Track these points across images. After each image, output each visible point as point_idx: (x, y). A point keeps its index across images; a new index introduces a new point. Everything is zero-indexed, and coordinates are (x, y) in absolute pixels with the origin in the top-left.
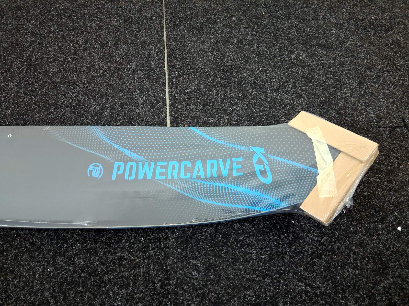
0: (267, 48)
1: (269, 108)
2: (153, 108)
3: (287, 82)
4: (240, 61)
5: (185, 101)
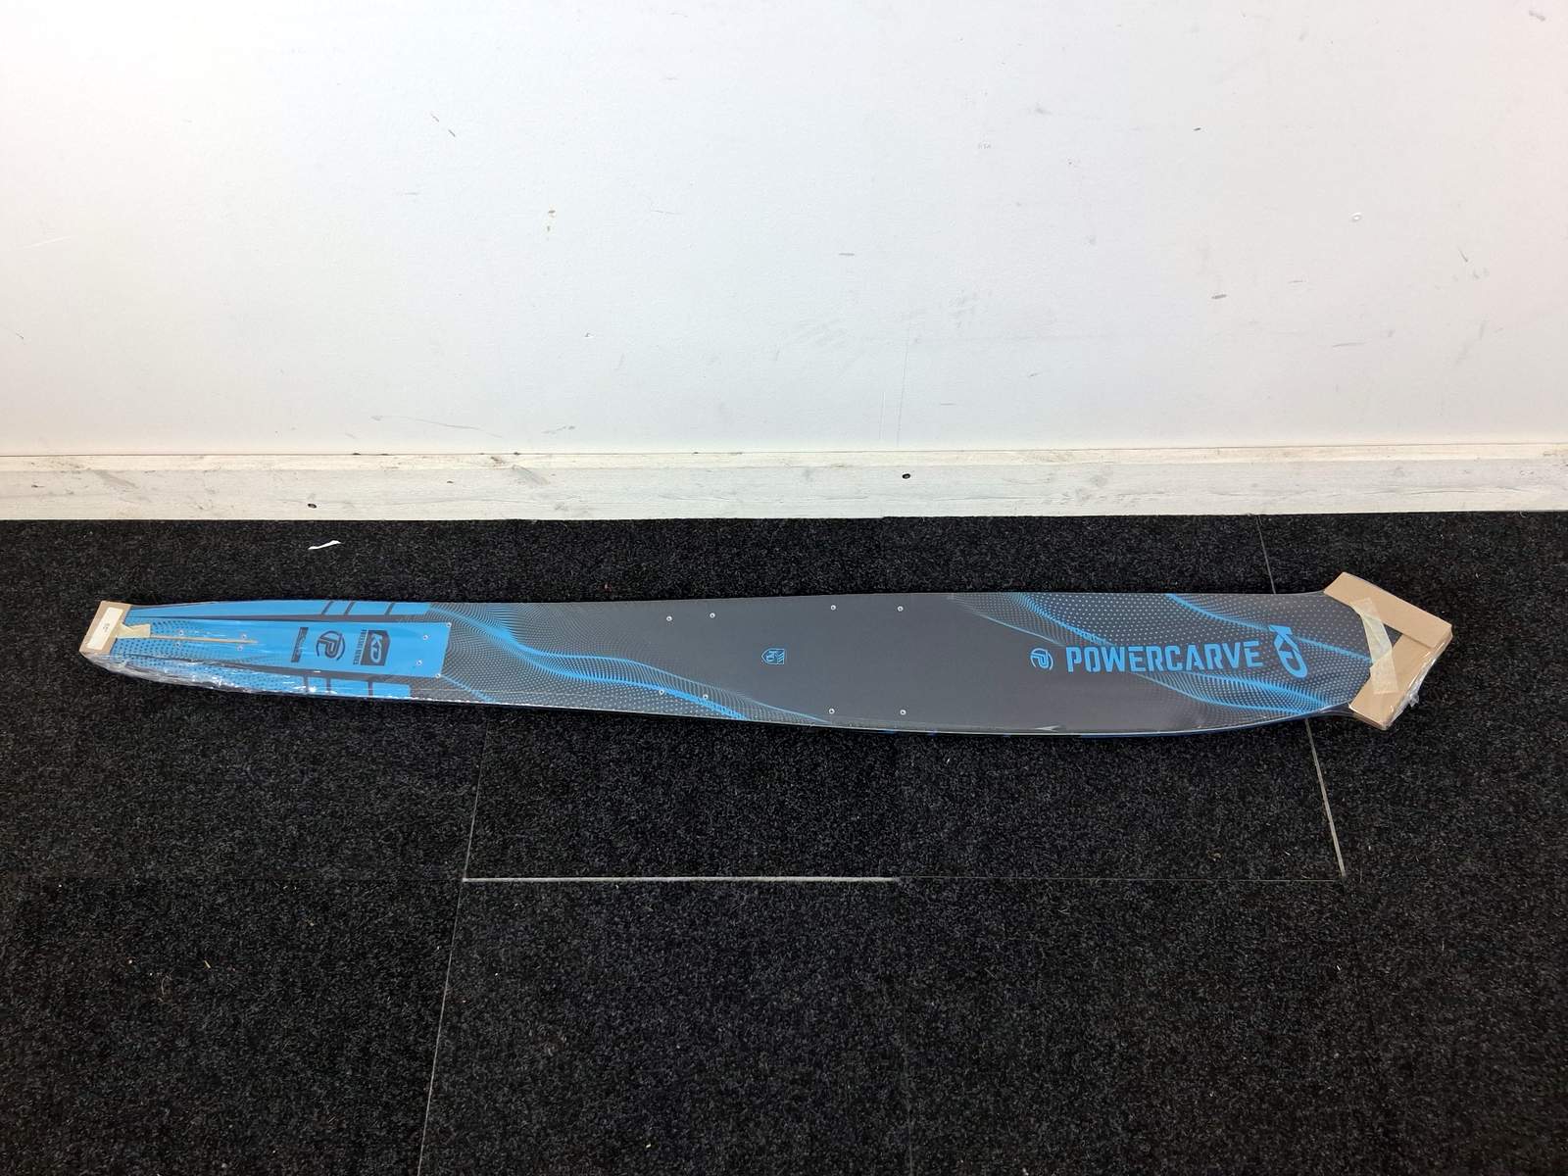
0: (1493, 669)
1: (1516, 817)
2: (1301, 803)
3: (1542, 758)
4: (1446, 700)
5: (1357, 792)
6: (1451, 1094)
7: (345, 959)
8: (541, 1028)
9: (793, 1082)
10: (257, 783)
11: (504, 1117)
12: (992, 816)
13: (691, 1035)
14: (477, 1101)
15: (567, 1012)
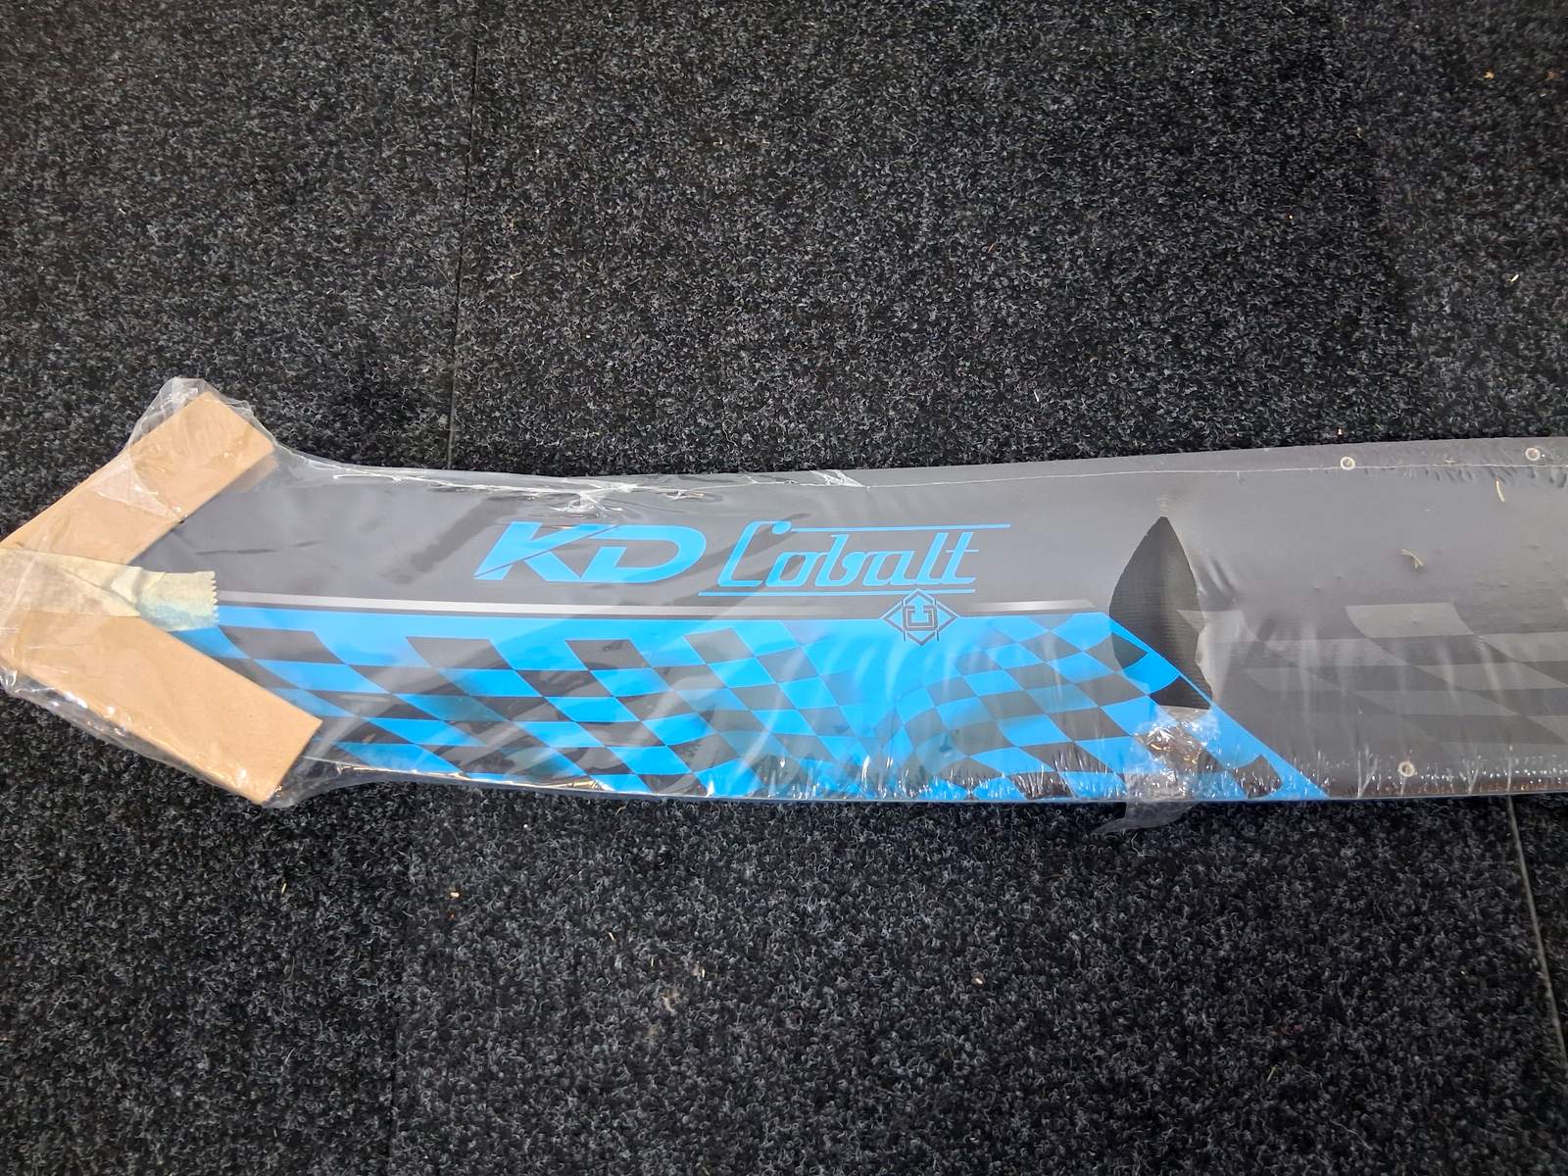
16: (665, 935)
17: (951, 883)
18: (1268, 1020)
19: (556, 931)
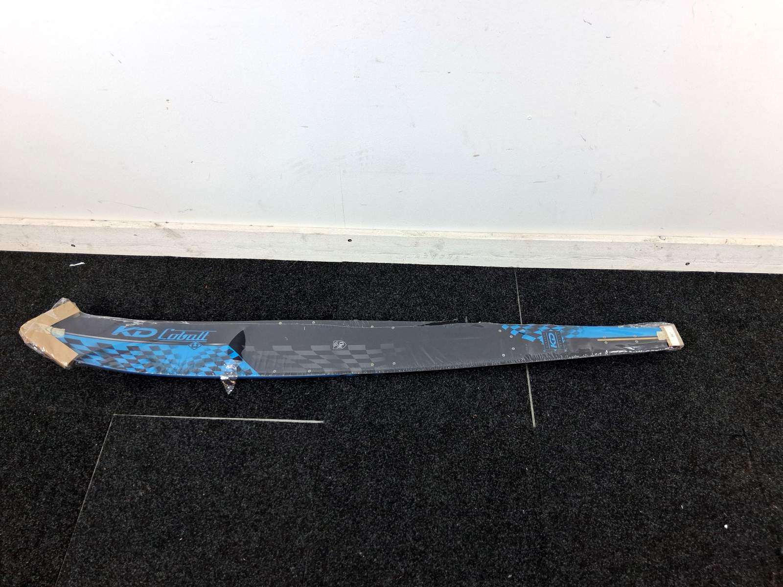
6: (576, 531)
7: (52, 448)
8: (139, 483)
9: (257, 513)
10: (26, 367)
11: (114, 523)
12: (372, 394)
13: (211, 489)
14: (103, 515)
15: (153, 476)
16: (145, 481)
17: (205, 476)
18: (257, 506)
19: (123, 478)
